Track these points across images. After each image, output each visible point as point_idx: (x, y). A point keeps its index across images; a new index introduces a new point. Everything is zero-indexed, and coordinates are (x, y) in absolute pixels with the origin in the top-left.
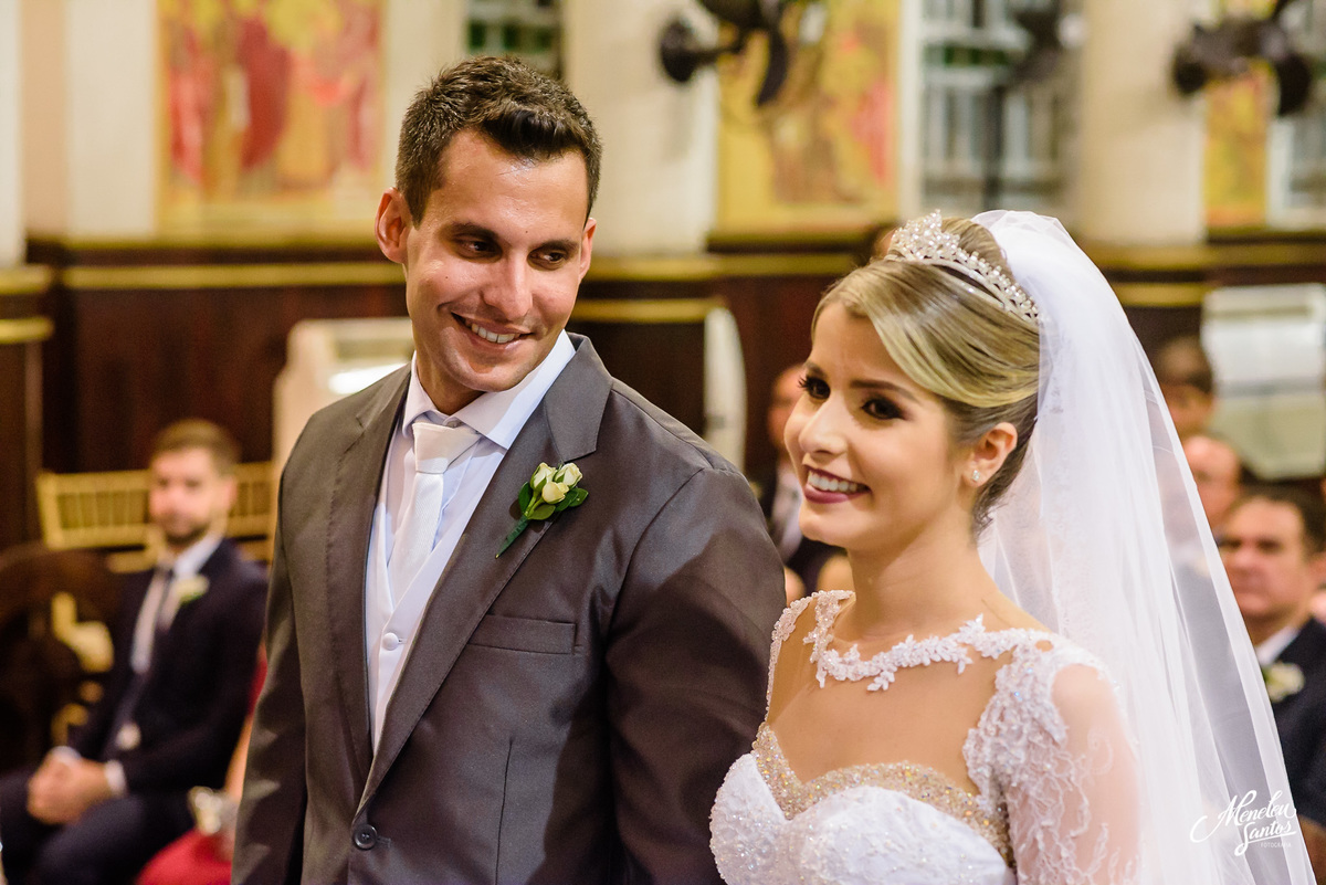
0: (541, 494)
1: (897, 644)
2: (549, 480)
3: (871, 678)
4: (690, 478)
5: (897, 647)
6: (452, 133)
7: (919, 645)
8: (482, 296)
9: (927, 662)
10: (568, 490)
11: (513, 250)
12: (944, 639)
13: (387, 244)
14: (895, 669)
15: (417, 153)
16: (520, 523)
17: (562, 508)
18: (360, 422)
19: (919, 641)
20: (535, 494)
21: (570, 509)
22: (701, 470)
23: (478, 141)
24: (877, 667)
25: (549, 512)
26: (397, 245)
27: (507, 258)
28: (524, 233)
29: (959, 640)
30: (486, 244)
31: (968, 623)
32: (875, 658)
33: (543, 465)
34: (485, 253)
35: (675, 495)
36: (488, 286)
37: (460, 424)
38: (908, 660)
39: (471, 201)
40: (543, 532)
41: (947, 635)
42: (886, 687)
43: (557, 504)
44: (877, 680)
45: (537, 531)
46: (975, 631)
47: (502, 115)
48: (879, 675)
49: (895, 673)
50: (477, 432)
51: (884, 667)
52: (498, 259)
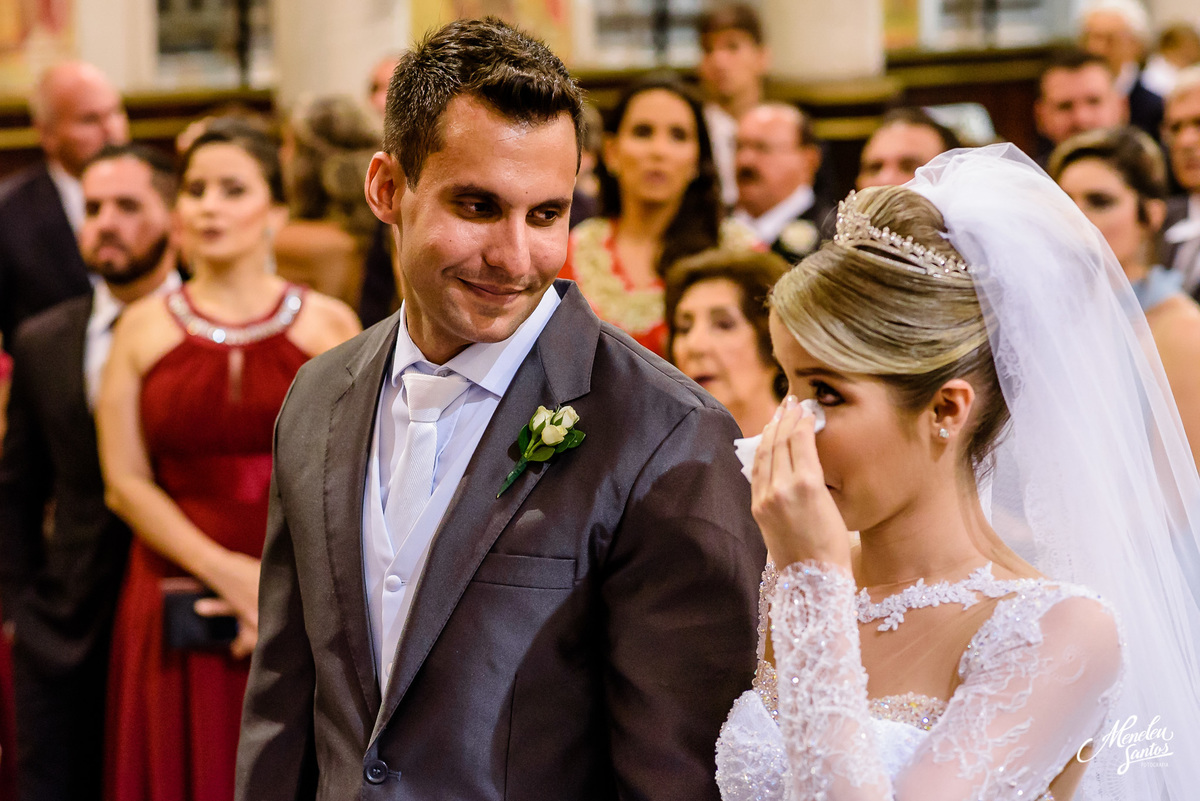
0: (540, 436)
1: (908, 587)
2: (548, 422)
3: (881, 620)
4: (684, 418)
5: (909, 590)
6: (449, 98)
7: (929, 590)
8: (484, 258)
9: (936, 604)
10: (566, 432)
11: (513, 211)
12: (955, 585)
13: (379, 207)
14: (905, 610)
15: (411, 116)
16: (520, 464)
17: (561, 450)
18: (349, 371)
19: (929, 586)
20: (534, 437)
21: (569, 450)
22: (694, 409)
23: (476, 105)
24: (888, 609)
25: (550, 454)
26: (390, 207)
27: (507, 217)
28: (524, 194)
29: (969, 588)
30: (486, 205)
31: (978, 570)
32: (886, 600)
33: (542, 408)
34: (484, 212)
35: (670, 434)
36: (490, 247)
37: (450, 372)
38: (918, 600)
39: (472, 163)
40: (542, 473)
41: (957, 581)
42: (895, 627)
43: (556, 446)
44: (886, 620)
45: (537, 473)
46: (985, 577)
47: (501, 80)
48: (889, 616)
49: (904, 614)
50: (468, 380)
51: (894, 609)
52: (498, 219)
